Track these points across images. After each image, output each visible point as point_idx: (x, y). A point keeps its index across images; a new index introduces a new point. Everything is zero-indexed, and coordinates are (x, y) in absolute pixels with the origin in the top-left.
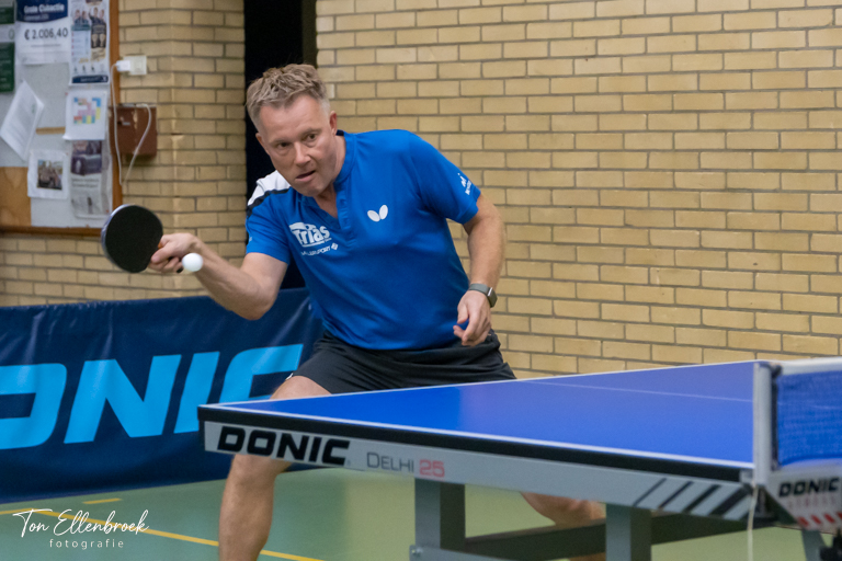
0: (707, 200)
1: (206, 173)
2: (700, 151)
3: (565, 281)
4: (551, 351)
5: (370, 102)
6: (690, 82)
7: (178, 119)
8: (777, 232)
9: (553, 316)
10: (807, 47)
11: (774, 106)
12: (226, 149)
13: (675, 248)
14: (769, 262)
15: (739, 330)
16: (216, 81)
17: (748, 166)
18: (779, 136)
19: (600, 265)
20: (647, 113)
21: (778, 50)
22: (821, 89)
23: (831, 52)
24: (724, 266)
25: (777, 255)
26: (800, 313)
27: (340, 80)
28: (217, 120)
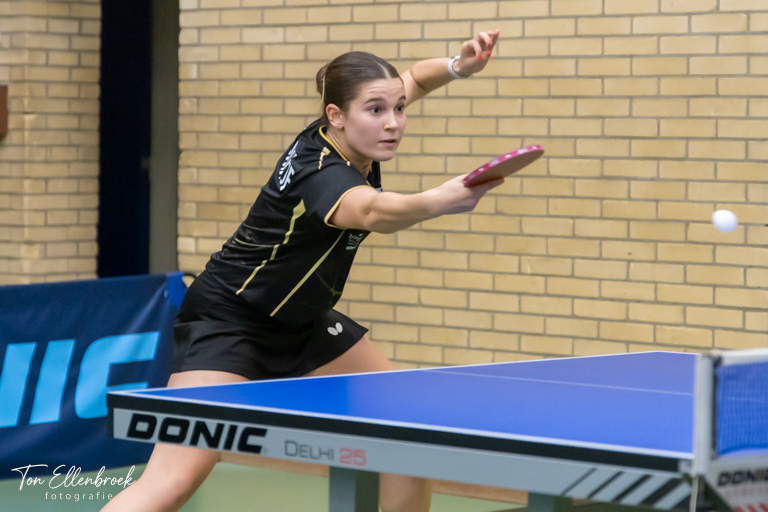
0: (581, 188)
1: (59, 154)
2: (576, 137)
3: (432, 269)
4: (416, 340)
5: (234, 84)
6: (568, 67)
7: (32, 97)
8: (652, 221)
9: (420, 304)
10: (690, 33)
11: (654, 93)
12: (79, 130)
13: (547, 237)
14: (643, 251)
15: (612, 321)
16: (72, 59)
17: (626, 154)
18: (659, 124)
19: (469, 253)
20: (522, 98)
21: (660, 36)
22: (703, 76)
23: (714, 38)
24: (597, 255)
25: (652, 245)
26: (675, 304)
27: (203, 59)
28: (70, 99)
